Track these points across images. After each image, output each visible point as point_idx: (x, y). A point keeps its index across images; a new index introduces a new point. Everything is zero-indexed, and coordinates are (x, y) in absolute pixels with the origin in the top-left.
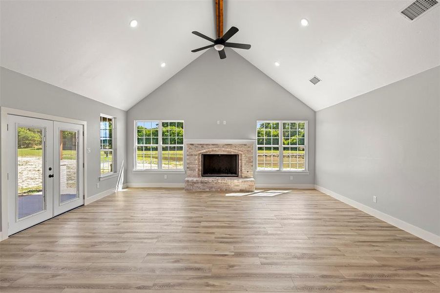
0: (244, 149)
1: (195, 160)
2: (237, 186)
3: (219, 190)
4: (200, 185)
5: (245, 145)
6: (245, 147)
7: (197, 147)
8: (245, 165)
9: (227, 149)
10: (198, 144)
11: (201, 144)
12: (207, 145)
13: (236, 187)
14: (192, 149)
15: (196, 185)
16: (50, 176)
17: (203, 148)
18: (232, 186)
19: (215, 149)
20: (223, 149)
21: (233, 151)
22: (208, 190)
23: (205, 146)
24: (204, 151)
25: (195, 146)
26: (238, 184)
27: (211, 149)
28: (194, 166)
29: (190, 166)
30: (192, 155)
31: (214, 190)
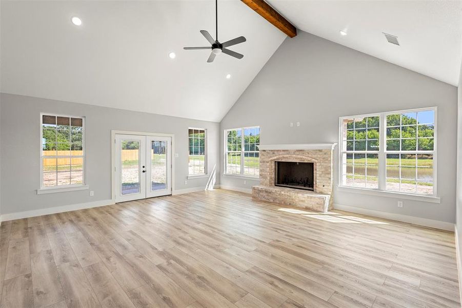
0: (319, 156)
1: (267, 167)
2: (302, 201)
3: (283, 203)
4: (264, 194)
5: (320, 151)
6: (321, 153)
7: (269, 153)
8: (320, 176)
9: (299, 156)
10: (270, 150)
11: (272, 151)
12: (278, 151)
13: (301, 203)
14: (264, 156)
15: (261, 194)
16: (144, 172)
17: (274, 155)
18: (297, 200)
19: (285, 156)
20: (294, 156)
21: (306, 159)
22: (272, 201)
23: (276, 153)
24: (275, 158)
25: (267, 153)
26: (304, 199)
27: (281, 156)
28: (266, 173)
29: (263, 173)
30: (264, 162)
31: (278, 202)
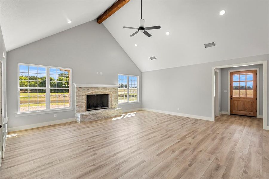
0: (113, 91)
1: (83, 99)
2: (113, 113)
3: (103, 118)
4: (91, 117)
5: (114, 88)
6: (114, 89)
7: (84, 89)
8: (114, 100)
9: (104, 91)
10: (85, 88)
11: (87, 88)
12: (91, 88)
13: (113, 115)
14: (80, 91)
15: (88, 117)
17: (89, 91)
18: (111, 114)
19: (96, 91)
20: (102, 91)
21: (106, 92)
22: (96, 119)
23: (90, 89)
24: (90, 92)
25: (83, 89)
26: (114, 112)
27: (94, 91)
28: (82, 103)
29: (79, 104)
30: (80, 96)
31: (100, 118)
